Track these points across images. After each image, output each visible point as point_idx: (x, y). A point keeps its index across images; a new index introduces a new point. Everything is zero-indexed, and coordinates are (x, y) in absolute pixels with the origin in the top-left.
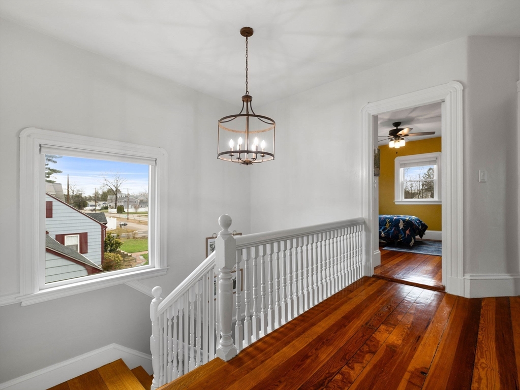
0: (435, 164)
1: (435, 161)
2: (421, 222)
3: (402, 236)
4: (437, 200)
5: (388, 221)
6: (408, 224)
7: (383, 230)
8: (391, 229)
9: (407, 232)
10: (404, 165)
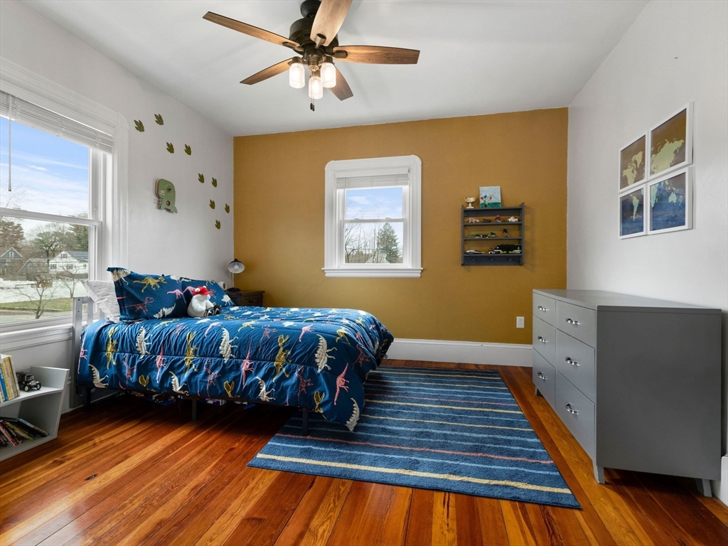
0: (406, 184)
1: (406, 175)
2: (378, 327)
3: (325, 397)
4: (410, 267)
5: (282, 340)
6: (344, 349)
7: (265, 378)
8: (290, 372)
9: (340, 381)
10: (345, 182)
